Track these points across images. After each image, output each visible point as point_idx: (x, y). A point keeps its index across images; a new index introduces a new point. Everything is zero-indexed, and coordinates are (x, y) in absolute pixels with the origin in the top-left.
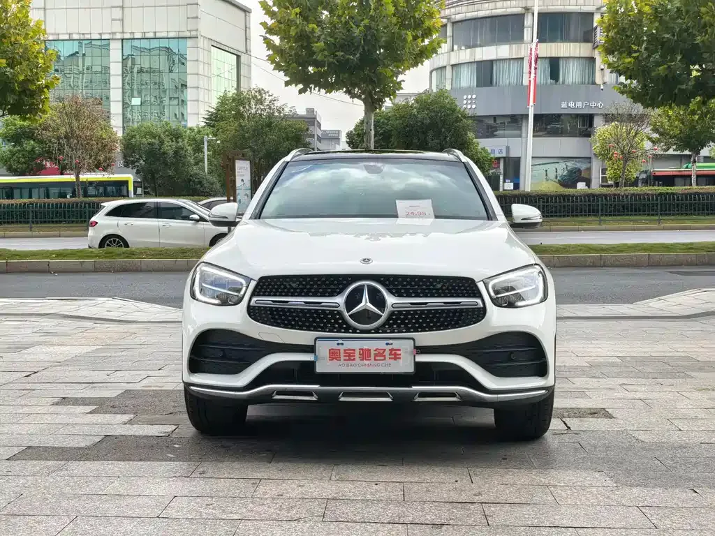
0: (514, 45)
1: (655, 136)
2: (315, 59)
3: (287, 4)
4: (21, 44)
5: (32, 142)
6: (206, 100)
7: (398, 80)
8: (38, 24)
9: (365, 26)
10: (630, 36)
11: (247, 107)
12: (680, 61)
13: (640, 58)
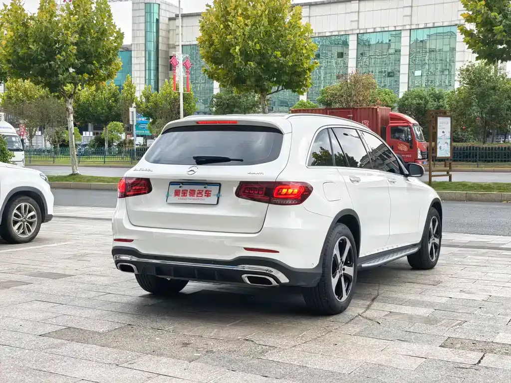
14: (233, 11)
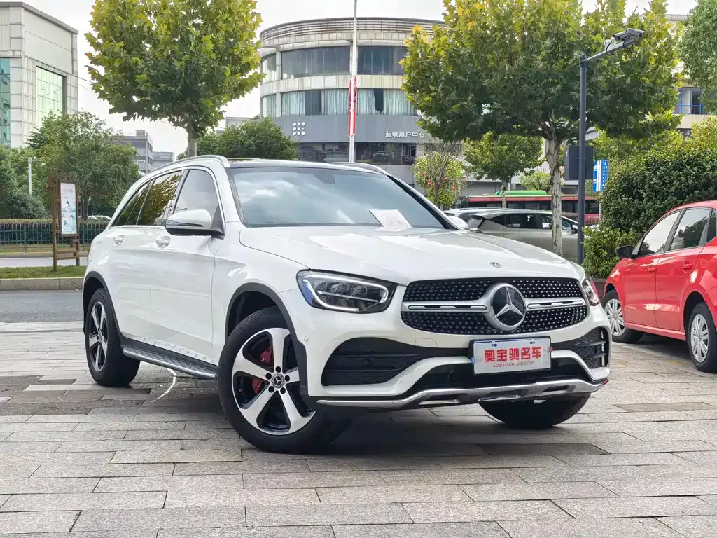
0: (340, 76)
1: (468, 164)
2: (139, 89)
3: (111, 38)
6: (30, 121)
7: (221, 110)
9: (186, 61)
10: (429, 77)
11: (73, 130)
12: (472, 101)
13: (438, 97)
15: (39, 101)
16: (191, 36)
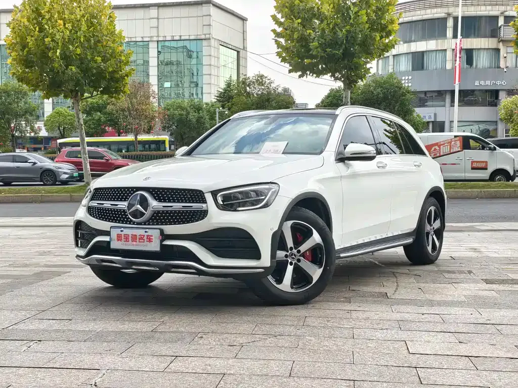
0: (440, 41)
2: (311, 54)
3: (292, 17)
4: (110, 47)
5: (99, 114)
6: (216, 83)
7: (368, 67)
8: (120, 33)
9: (347, 31)
14: (47, 14)
15: (222, 69)
16: (351, 12)
